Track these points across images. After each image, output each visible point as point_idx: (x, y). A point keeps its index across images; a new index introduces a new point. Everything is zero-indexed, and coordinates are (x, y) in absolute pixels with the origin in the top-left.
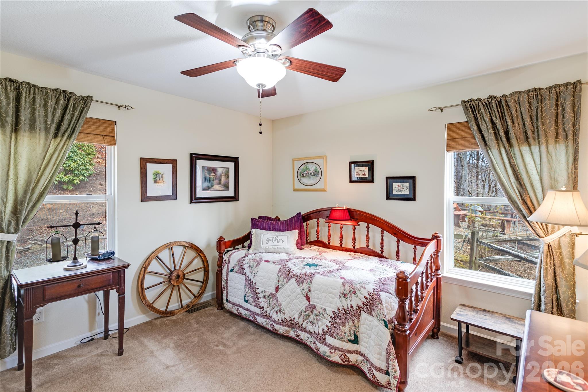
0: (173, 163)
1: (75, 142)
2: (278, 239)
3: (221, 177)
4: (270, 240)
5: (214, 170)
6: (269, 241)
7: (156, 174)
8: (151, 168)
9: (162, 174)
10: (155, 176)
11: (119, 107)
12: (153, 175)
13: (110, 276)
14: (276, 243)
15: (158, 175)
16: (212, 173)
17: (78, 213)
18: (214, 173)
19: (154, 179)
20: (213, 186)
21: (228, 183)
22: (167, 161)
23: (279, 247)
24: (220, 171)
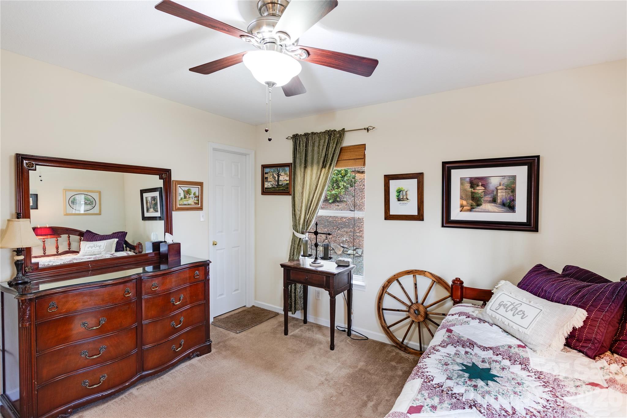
0: (419, 177)
1: (335, 169)
2: (517, 309)
3: (497, 192)
4: (505, 306)
5: (483, 181)
6: (502, 307)
7: (399, 191)
8: (394, 185)
9: (406, 190)
10: (399, 193)
11: (368, 130)
12: (397, 193)
13: (323, 278)
14: (509, 314)
15: (401, 192)
16: (478, 186)
17: (317, 224)
18: (483, 185)
19: (397, 196)
20: (481, 205)
21: (513, 200)
22: (411, 175)
23: (511, 324)
24: (494, 182)
